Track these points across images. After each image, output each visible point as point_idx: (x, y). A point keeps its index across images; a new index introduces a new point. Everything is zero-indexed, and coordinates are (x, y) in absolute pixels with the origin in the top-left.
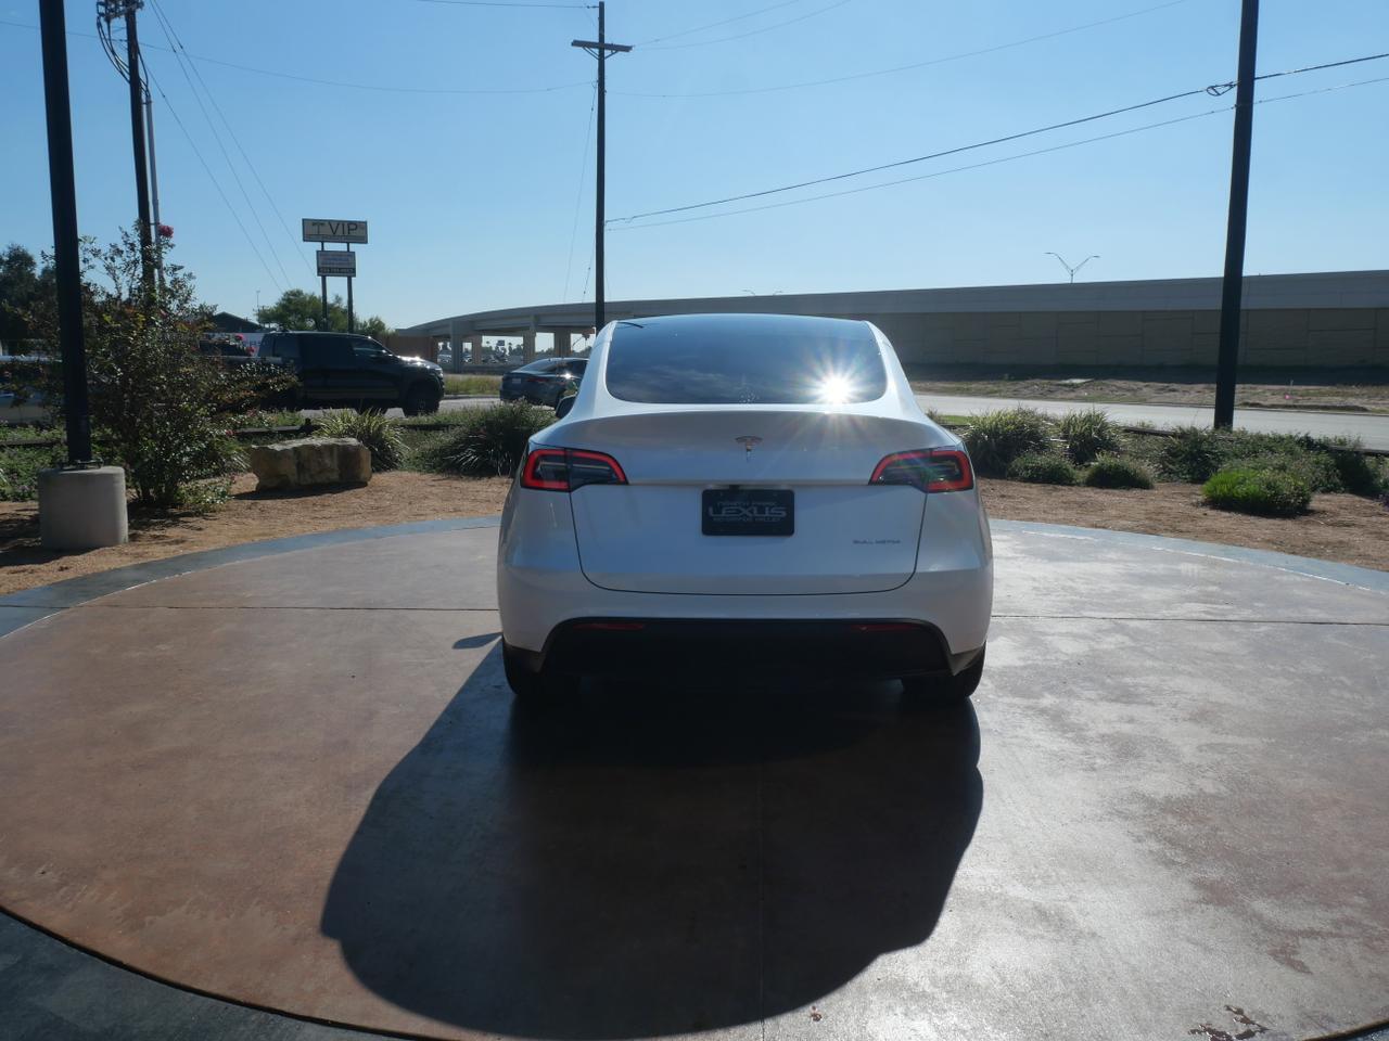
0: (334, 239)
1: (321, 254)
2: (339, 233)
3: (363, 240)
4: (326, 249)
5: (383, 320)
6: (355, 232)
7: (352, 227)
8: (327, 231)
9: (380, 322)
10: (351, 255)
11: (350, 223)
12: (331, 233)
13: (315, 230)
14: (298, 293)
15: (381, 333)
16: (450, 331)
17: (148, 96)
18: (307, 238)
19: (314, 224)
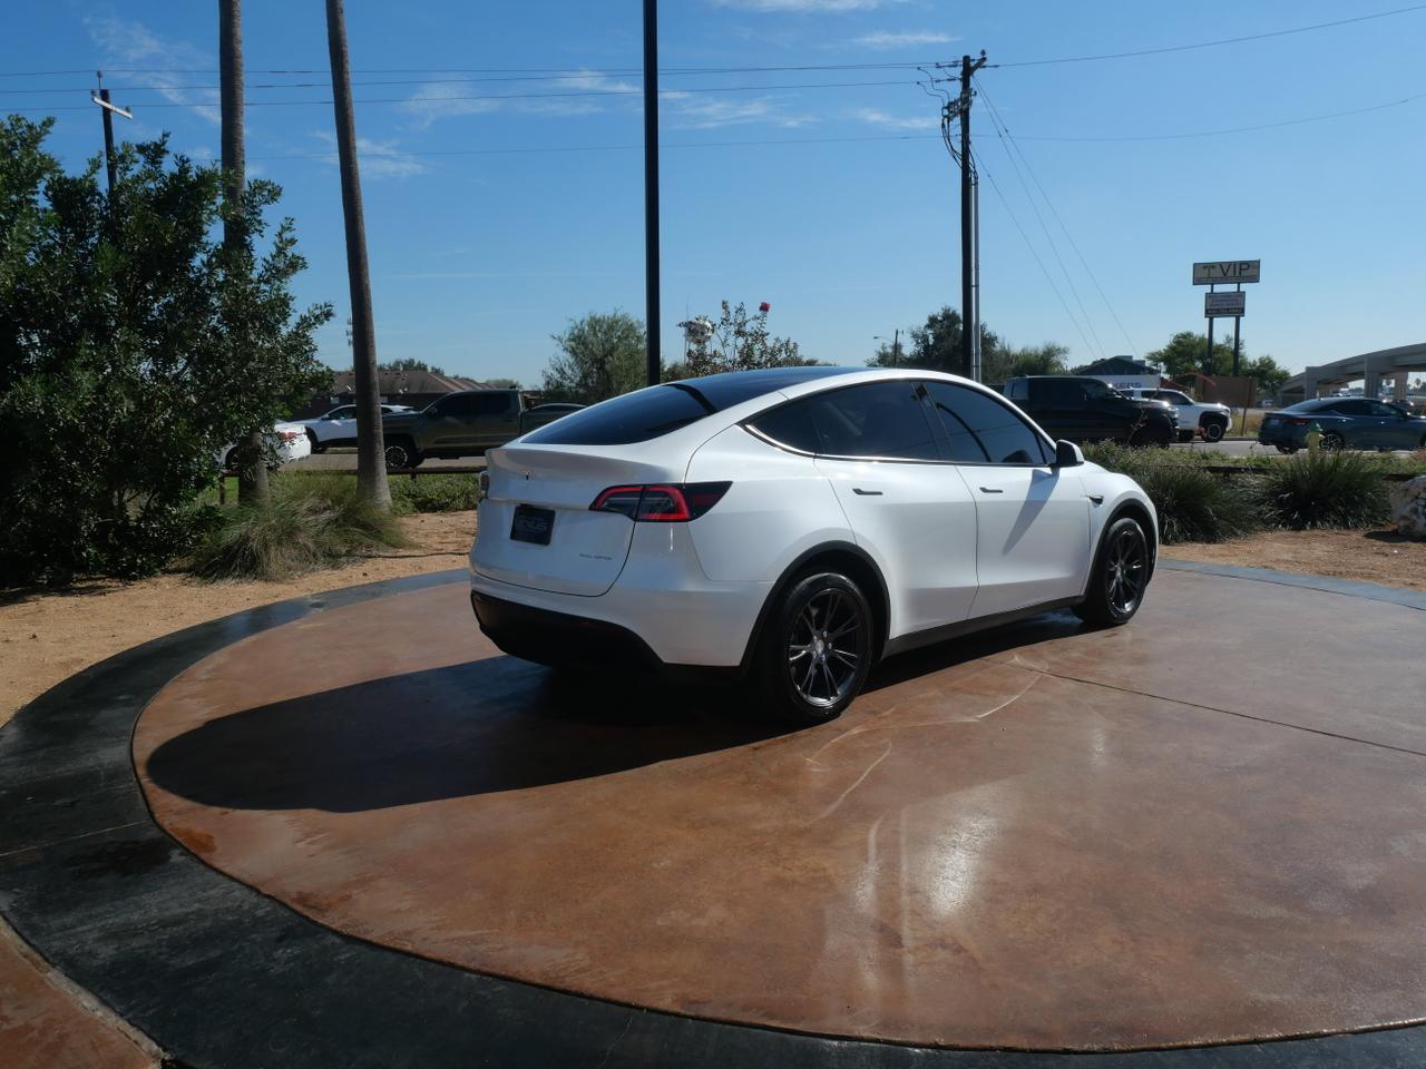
0: (1225, 280)
1: (1210, 296)
2: (1230, 273)
3: (1255, 279)
4: (1215, 291)
5: (1274, 359)
6: (1247, 271)
7: (1243, 267)
8: (1217, 273)
9: (1270, 361)
10: (1241, 295)
11: (1242, 263)
12: (1222, 275)
13: (1205, 273)
14: (1187, 336)
15: (1271, 371)
16: (1364, 367)
17: (976, 178)
18: (1197, 281)
19: (1205, 267)
